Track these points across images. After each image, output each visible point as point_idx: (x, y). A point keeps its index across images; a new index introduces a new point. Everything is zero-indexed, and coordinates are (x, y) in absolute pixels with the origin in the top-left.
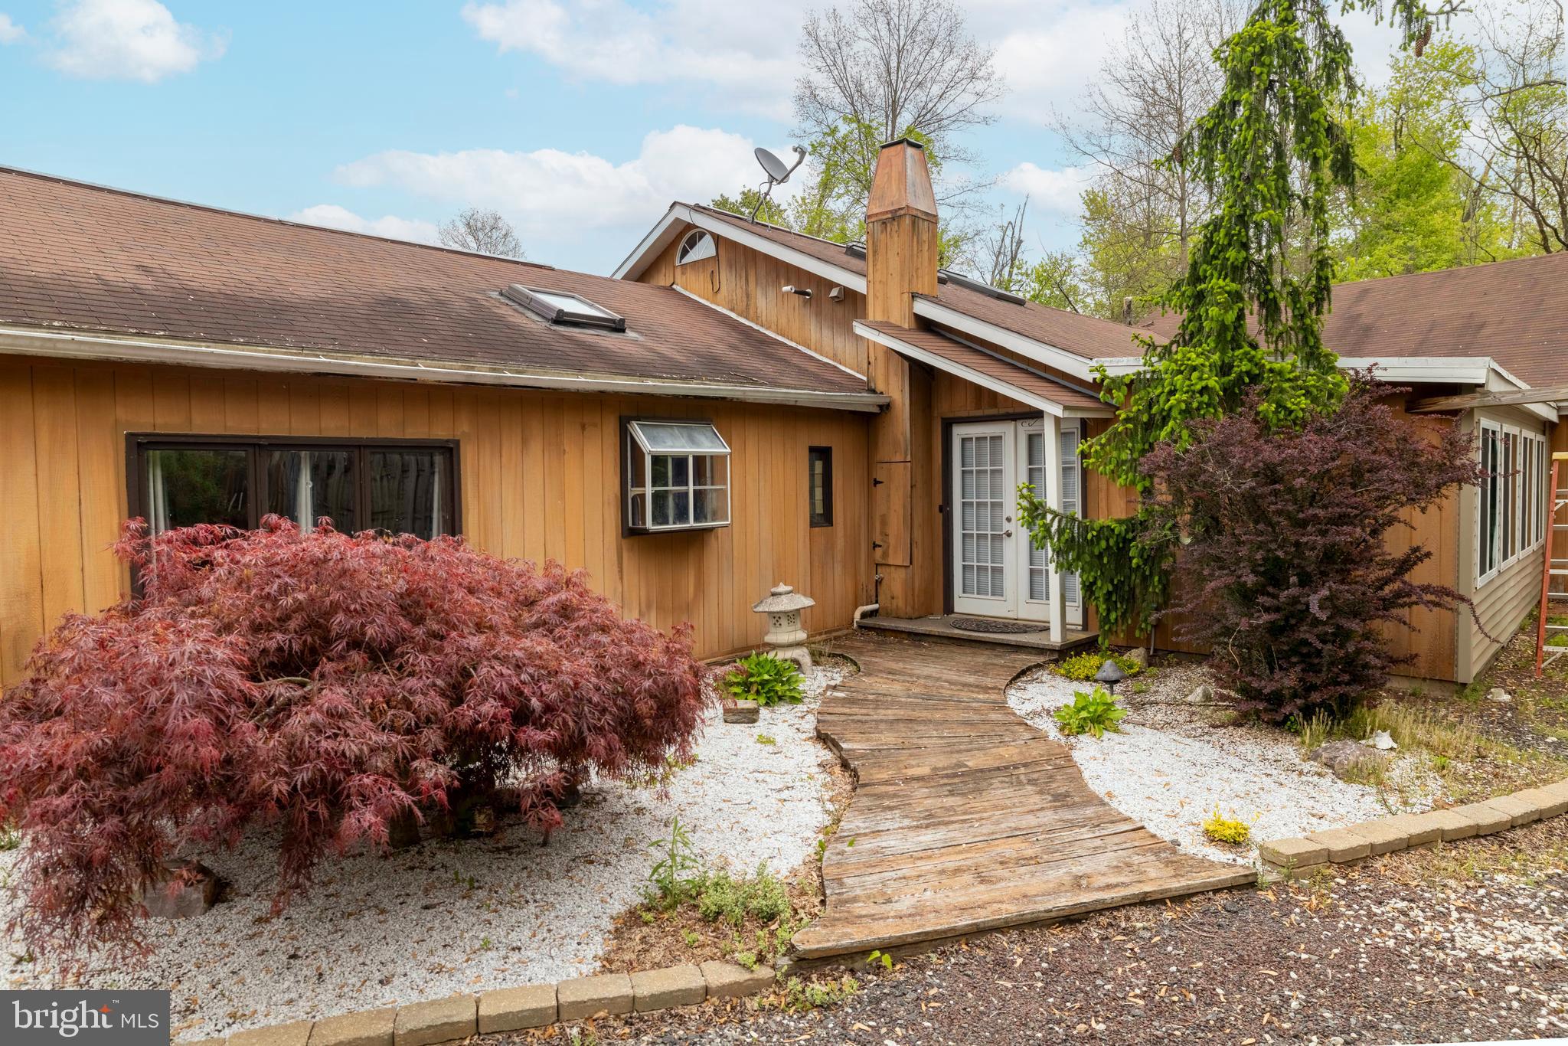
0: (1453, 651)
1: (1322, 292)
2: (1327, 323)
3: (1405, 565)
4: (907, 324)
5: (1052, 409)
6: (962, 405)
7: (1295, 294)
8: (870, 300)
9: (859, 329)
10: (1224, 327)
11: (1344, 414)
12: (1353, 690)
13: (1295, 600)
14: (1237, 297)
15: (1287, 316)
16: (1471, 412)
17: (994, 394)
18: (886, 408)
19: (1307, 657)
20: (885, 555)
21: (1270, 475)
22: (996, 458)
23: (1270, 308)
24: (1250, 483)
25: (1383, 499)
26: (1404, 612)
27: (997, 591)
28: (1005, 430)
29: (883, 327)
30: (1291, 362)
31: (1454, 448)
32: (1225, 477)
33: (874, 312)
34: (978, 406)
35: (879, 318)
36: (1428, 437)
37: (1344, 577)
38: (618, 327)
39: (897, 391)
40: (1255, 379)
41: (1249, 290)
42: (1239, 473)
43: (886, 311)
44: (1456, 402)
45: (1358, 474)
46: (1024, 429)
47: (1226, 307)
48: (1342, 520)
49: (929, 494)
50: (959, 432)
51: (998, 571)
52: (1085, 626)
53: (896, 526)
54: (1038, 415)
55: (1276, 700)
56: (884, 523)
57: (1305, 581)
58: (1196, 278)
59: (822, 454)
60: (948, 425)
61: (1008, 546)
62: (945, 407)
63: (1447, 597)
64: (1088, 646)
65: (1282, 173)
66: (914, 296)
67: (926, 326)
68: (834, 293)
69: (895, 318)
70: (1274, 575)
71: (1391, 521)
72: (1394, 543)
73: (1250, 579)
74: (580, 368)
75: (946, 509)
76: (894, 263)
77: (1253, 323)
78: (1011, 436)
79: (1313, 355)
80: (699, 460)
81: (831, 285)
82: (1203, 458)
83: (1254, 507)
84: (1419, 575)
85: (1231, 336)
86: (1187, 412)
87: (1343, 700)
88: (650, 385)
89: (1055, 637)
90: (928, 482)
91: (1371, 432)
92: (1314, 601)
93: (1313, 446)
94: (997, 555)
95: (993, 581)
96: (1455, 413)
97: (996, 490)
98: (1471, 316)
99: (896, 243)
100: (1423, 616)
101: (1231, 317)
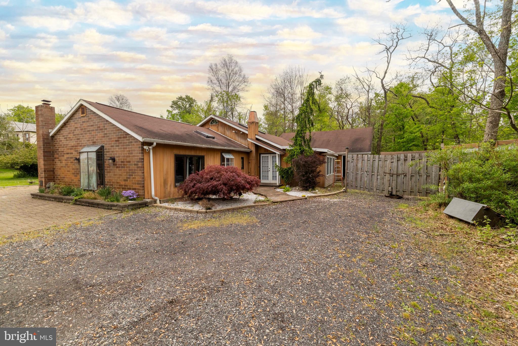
0: (324, 183)
1: (310, 140)
2: (311, 144)
3: (319, 172)
4: (255, 139)
5: (278, 153)
6: (262, 151)
7: (307, 140)
8: (249, 135)
9: (248, 140)
10: (300, 144)
11: (313, 155)
12: (314, 185)
13: (308, 176)
14: (301, 140)
15: (307, 143)
16: (326, 155)
17: (267, 150)
18: (251, 151)
19: (310, 182)
20: (251, 174)
21: (306, 162)
22: (268, 159)
23: (305, 142)
24: (304, 163)
25: (317, 165)
26: (319, 177)
27: (268, 179)
28: (269, 155)
29: (251, 139)
30: (307, 149)
31: (324, 159)
32: (301, 162)
33: (249, 136)
34: (265, 152)
35: (250, 138)
36: (321, 158)
37: (313, 173)
38: (214, 138)
39: (253, 149)
40: (304, 151)
41: (302, 139)
42: (303, 162)
43: (251, 136)
44: (324, 154)
45: (314, 162)
46: (272, 155)
47: (300, 142)
48: (313, 167)
49: (257, 165)
50: (262, 155)
51: (268, 176)
52: (281, 183)
53: (253, 170)
54: (276, 153)
55: (306, 187)
56: (251, 169)
57: (310, 174)
58: (296, 137)
59: (242, 158)
60: (260, 154)
61: (269, 172)
62: (260, 152)
63: (323, 176)
64: (282, 185)
65: (306, 126)
66: (256, 135)
67: (257, 139)
68: (241, 133)
69: (253, 138)
70: (306, 173)
71: (318, 167)
72: (318, 170)
73: (304, 173)
74: (218, 146)
75: (260, 167)
76: (253, 130)
77: (303, 144)
78: (270, 156)
79: (309, 148)
80: (231, 158)
81: (241, 131)
82: (299, 160)
83: (304, 165)
84: (321, 173)
85: (300, 145)
86: (297, 155)
87: (313, 186)
88: (226, 148)
89: (278, 184)
90: (257, 163)
91: (316, 157)
92: (310, 176)
93: (310, 159)
94: (268, 174)
95: (267, 178)
96: (324, 155)
97: (268, 164)
98: (329, 139)
99: (253, 127)
100: (321, 178)
101: (301, 143)
